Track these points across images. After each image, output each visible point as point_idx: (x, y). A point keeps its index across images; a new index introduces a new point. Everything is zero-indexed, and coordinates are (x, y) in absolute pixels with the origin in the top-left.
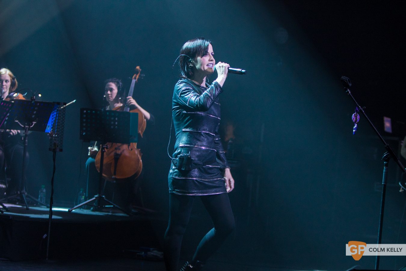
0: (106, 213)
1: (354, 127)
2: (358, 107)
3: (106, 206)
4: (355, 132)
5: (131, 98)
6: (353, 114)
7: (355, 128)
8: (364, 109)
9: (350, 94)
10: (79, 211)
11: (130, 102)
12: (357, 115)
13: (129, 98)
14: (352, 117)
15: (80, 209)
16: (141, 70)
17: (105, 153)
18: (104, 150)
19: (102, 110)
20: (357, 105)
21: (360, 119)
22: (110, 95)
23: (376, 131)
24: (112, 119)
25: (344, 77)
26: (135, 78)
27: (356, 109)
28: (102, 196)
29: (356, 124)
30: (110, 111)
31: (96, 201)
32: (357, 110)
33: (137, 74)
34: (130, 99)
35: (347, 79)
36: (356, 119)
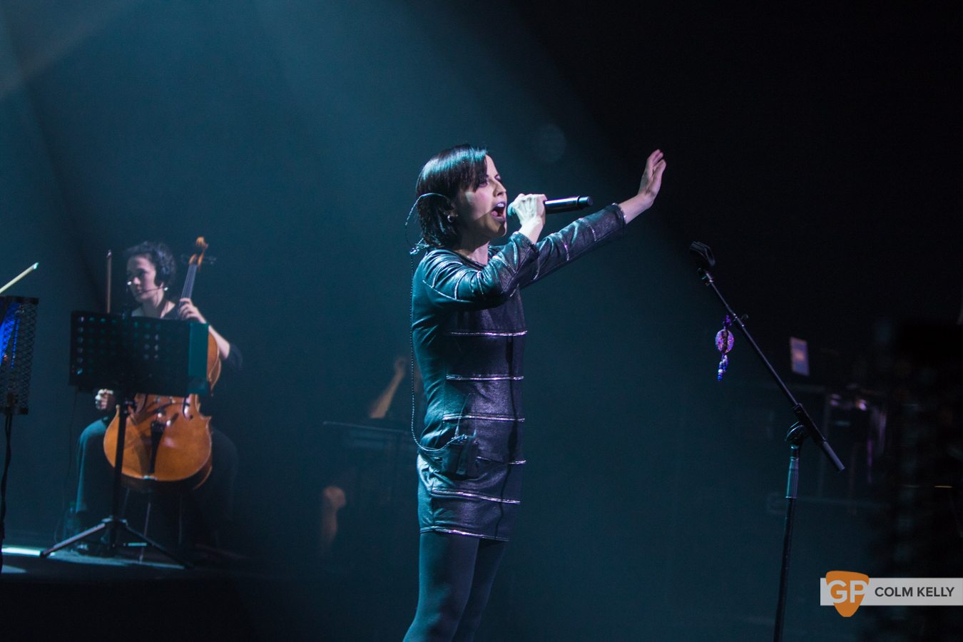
0: (131, 562)
1: (721, 363)
2: (731, 317)
3: (130, 544)
4: (723, 374)
5: (188, 303)
6: (719, 333)
7: (722, 365)
8: (744, 322)
9: (713, 285)
10: (65, 555)
11: (186, 311)
12: (728, 334)
13: (184, 303)
14: (717, 338)
15: (69, 550)
16: (207, 245)
17: (128, 420)
18: (126, 412)
19: (123, 315)
20: (728, 311)
21: (734, 343)
22: (139, 288)
23: (773, 373)
24: (148, 337)
25: (698, 243)
26: (196, 262)
27: (726, 320)
28: (121, 520)
29: (726, 356)
30: (142, 320)
31: (107, 531)
32: (729, 323)
33: (198, 256)
34: (187, 305)
35: (706, 250)
36: (726, 343)
